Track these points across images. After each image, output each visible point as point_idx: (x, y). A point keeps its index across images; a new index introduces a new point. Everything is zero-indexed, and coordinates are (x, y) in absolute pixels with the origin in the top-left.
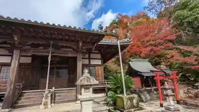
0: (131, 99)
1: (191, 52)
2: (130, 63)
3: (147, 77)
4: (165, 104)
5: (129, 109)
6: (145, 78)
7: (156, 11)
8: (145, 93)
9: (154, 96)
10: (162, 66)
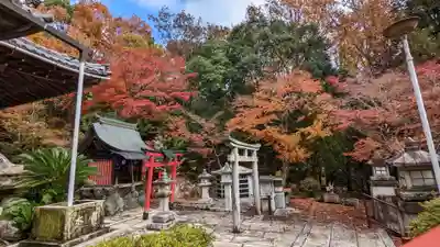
0: (86, 213)
1: (201, 127)
2: (96, 125)
3: (128, 161)
4: (153, 213)
5: (77, 236)
6: (123, 162)
7: (169, 36)
8: (117, 195)
9: (133, 200)
10: (157, 142)
